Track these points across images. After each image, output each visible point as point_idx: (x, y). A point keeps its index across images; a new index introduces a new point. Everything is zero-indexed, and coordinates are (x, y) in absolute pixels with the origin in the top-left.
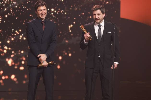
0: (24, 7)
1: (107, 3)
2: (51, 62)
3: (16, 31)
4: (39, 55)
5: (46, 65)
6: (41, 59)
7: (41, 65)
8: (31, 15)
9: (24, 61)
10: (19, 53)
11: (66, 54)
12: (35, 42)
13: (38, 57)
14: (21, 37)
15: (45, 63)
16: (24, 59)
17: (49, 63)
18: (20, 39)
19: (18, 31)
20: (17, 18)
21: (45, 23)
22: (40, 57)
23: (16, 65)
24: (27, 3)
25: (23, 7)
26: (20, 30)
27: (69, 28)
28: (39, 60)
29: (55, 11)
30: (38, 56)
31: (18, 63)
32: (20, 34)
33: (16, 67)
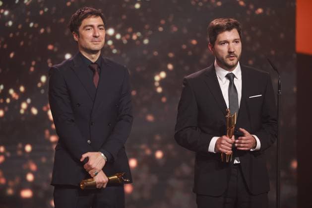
0: (31, 25)
1: (260, 11)
2: (116, 177)
3: (11, 92)
4: (84, 156)
5: (104, 184)
6: (89, 166)
7: (89, 182)
8: (50, 47)
9: (34, 173)
10: (20, 153)
11: (148, 152)
12: (73, 121)
13: (81, 160)
14: (24, 106)
15: (101, 178)
16: (33, 167)
17: (110, 178)
18: (22, 112)
19: (17, 91)
20: (12, 55)
21: (99, 67)
22: (87, 159)
23: (11, 183)
24: (41, 12)
25: (29, 23)
26: (22, 89)
27: (154, 81)
28: (85, 170)
29: (118, 36)
30: (81, 157)
31: (17, 180)
32: (23, 97)
33: (10, 192)
